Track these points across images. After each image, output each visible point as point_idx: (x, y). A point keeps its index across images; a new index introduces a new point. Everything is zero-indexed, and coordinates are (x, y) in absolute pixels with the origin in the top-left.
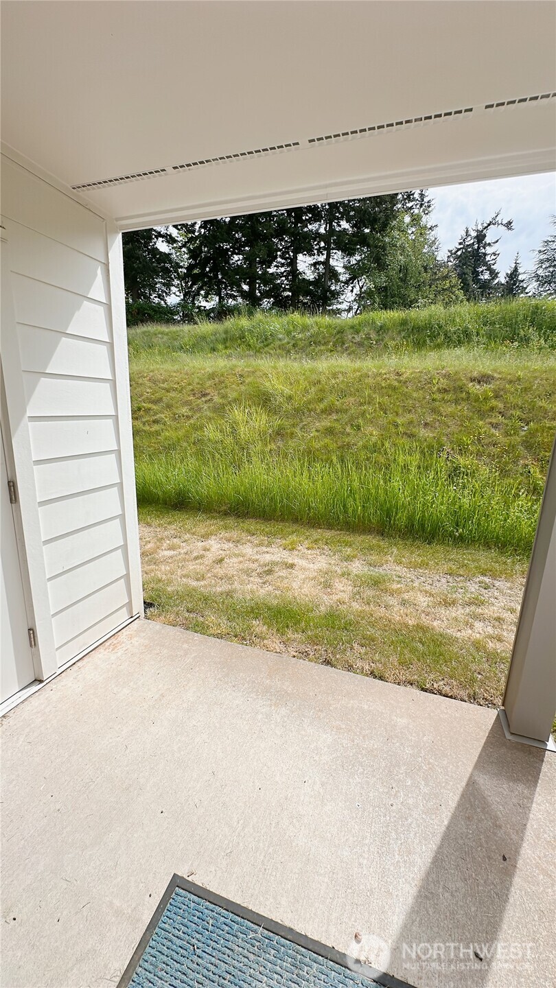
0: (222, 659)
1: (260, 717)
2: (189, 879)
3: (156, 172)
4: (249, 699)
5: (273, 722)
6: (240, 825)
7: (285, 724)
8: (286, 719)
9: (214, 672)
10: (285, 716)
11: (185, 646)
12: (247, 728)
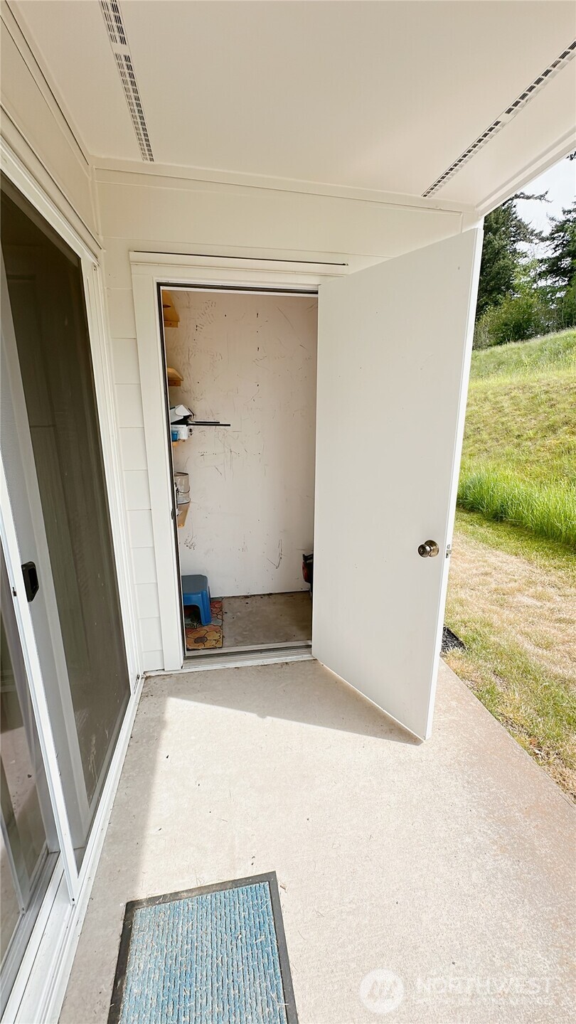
0: (482, 745)
1: (468, 840)
2: (280, 889)
3: (491, 130)
4: (474, 811)
5: (479, 861)
6: (349, 906)
7: (493, 879)
8: (500, 876)
9: (460, 750)
10: (502, 871)
11: (454, 703)
12: (442, 835)
